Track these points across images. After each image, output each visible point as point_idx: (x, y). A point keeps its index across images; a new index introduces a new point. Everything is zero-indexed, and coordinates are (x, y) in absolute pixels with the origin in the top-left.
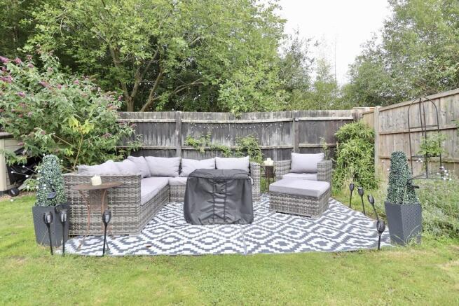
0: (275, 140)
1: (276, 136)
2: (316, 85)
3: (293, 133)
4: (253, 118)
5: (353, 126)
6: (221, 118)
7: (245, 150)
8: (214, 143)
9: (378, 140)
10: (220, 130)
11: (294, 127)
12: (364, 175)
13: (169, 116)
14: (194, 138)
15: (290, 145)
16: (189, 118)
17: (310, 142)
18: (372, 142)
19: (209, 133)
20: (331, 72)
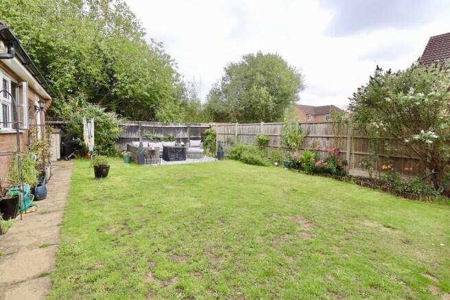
0: (181, 135)
1: (181, 133)
2: (191, 103)
3: (188, 132)
4: (172, 125)
5: (209, 130)
6: (159, 125)
7: (169, 138)
8: (156, 135)
9: (217, 136)
10: (158, 130)
11: (188, 129)
12: (213, 147)
13: (135, 123)
14: (147, 133)
15: (187, 137)
16: (145, 124)
17: (195, 135)
18: (215, 136)
19: (154, 131)
20: (198, 97)
